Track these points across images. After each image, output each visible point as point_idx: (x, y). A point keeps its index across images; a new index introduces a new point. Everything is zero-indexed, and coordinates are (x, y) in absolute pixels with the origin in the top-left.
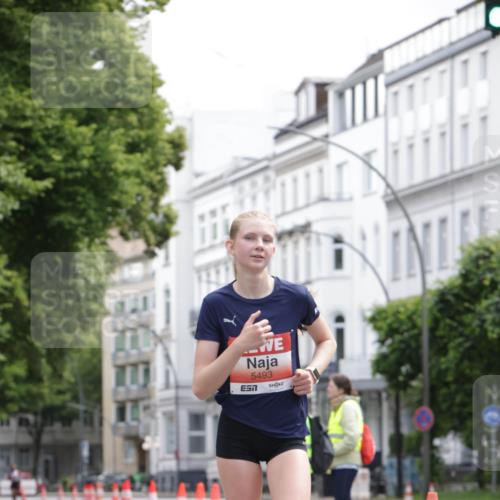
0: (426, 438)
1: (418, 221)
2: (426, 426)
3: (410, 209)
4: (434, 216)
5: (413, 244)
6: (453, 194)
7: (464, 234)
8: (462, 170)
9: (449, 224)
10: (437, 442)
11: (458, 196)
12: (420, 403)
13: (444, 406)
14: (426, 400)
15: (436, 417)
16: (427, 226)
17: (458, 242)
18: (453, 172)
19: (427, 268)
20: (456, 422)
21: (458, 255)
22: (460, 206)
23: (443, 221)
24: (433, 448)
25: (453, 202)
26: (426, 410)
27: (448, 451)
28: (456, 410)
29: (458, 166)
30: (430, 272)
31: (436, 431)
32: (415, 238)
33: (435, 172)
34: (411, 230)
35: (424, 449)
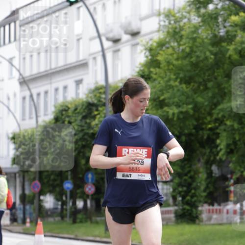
0: (37, 196)
1: (35, 92)
2: (37, 190)
3: (31, 86)
4: (42, 90)
5: (32, 103)
6: (51, 79)
7: (56, 99)
8: (55, 68)
9: (49, 94)
10: (42, 198)
11: (53, 80)
12: (34, 179)
13: (46, 181)
14: (37, 178)
15: (42, 186)
16: (39, 95)
17: (53, 103)
18: (51, 69)
19: (39, 115)
20: (51, 188)
21: (53, 109)
22: (54, 86)
23: (46, 93)
24: (40, 201)
25: (51, 83)
26: (37, 183)
27: (47, 202)
28: (51, 183)
29: (53, 66)
30: (40, 116)
31: (42, 193)
32: (33, 100)
33: (43, 69)
34: (31, 96)
35: (36, 201)
